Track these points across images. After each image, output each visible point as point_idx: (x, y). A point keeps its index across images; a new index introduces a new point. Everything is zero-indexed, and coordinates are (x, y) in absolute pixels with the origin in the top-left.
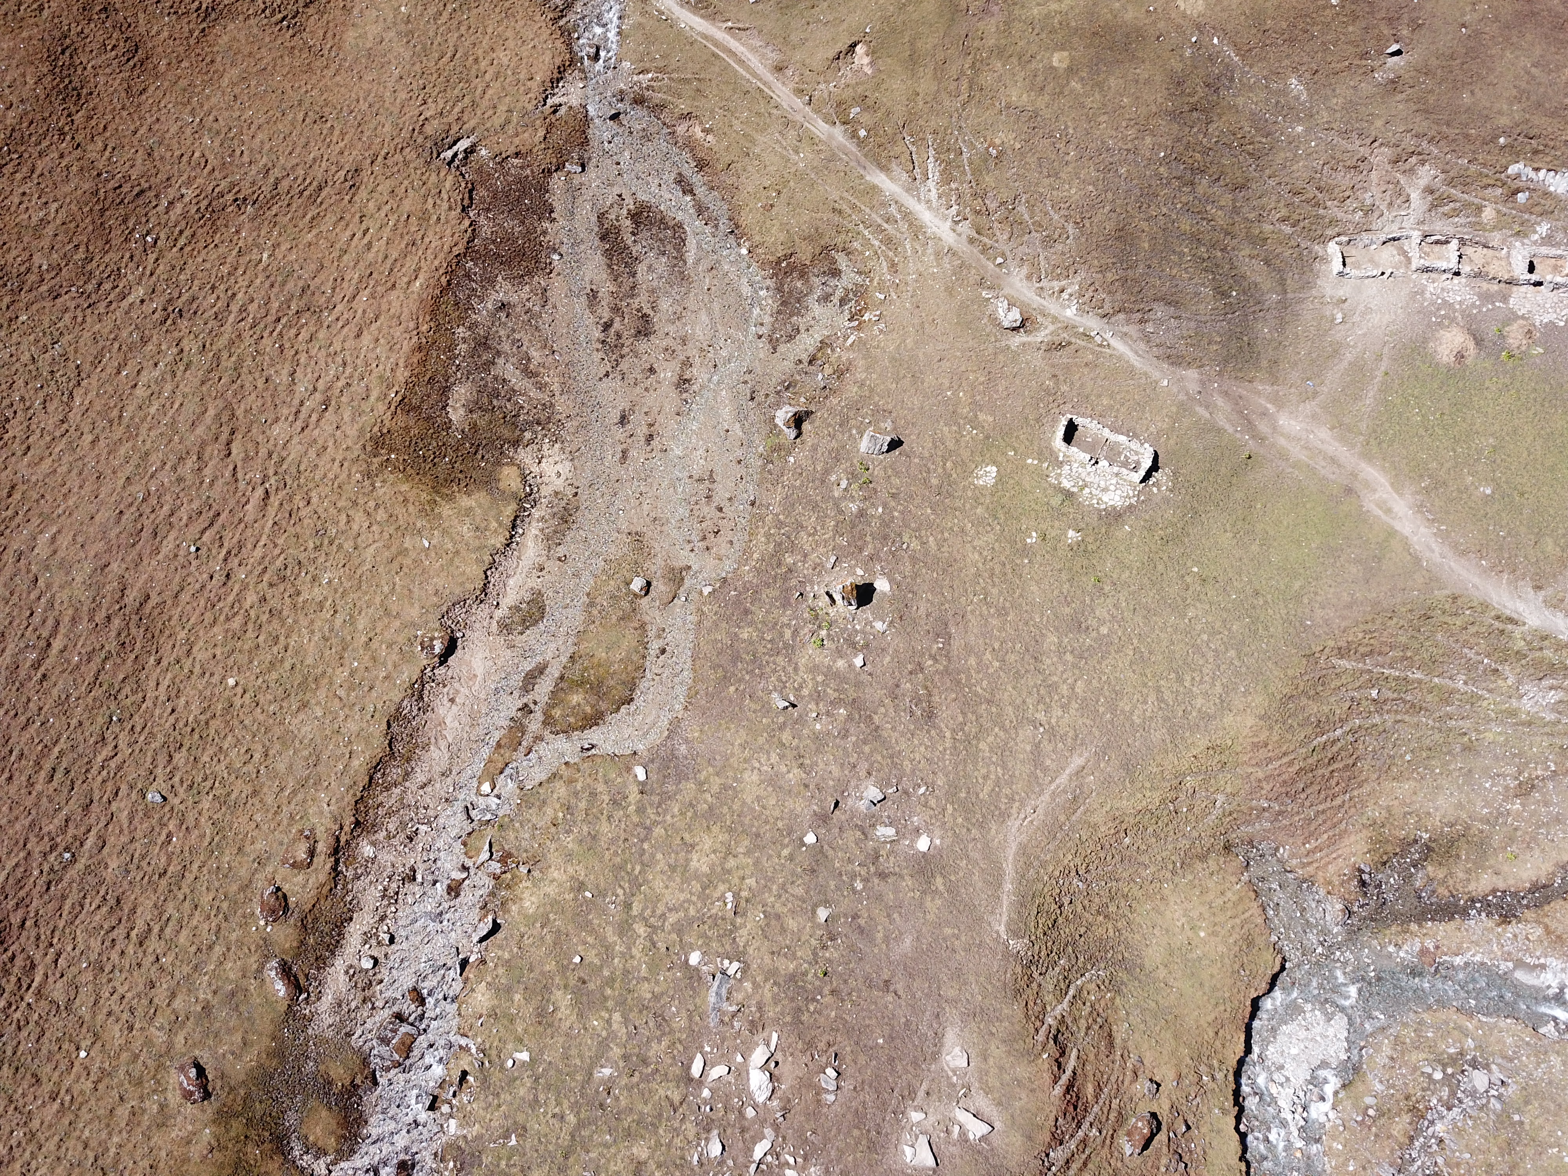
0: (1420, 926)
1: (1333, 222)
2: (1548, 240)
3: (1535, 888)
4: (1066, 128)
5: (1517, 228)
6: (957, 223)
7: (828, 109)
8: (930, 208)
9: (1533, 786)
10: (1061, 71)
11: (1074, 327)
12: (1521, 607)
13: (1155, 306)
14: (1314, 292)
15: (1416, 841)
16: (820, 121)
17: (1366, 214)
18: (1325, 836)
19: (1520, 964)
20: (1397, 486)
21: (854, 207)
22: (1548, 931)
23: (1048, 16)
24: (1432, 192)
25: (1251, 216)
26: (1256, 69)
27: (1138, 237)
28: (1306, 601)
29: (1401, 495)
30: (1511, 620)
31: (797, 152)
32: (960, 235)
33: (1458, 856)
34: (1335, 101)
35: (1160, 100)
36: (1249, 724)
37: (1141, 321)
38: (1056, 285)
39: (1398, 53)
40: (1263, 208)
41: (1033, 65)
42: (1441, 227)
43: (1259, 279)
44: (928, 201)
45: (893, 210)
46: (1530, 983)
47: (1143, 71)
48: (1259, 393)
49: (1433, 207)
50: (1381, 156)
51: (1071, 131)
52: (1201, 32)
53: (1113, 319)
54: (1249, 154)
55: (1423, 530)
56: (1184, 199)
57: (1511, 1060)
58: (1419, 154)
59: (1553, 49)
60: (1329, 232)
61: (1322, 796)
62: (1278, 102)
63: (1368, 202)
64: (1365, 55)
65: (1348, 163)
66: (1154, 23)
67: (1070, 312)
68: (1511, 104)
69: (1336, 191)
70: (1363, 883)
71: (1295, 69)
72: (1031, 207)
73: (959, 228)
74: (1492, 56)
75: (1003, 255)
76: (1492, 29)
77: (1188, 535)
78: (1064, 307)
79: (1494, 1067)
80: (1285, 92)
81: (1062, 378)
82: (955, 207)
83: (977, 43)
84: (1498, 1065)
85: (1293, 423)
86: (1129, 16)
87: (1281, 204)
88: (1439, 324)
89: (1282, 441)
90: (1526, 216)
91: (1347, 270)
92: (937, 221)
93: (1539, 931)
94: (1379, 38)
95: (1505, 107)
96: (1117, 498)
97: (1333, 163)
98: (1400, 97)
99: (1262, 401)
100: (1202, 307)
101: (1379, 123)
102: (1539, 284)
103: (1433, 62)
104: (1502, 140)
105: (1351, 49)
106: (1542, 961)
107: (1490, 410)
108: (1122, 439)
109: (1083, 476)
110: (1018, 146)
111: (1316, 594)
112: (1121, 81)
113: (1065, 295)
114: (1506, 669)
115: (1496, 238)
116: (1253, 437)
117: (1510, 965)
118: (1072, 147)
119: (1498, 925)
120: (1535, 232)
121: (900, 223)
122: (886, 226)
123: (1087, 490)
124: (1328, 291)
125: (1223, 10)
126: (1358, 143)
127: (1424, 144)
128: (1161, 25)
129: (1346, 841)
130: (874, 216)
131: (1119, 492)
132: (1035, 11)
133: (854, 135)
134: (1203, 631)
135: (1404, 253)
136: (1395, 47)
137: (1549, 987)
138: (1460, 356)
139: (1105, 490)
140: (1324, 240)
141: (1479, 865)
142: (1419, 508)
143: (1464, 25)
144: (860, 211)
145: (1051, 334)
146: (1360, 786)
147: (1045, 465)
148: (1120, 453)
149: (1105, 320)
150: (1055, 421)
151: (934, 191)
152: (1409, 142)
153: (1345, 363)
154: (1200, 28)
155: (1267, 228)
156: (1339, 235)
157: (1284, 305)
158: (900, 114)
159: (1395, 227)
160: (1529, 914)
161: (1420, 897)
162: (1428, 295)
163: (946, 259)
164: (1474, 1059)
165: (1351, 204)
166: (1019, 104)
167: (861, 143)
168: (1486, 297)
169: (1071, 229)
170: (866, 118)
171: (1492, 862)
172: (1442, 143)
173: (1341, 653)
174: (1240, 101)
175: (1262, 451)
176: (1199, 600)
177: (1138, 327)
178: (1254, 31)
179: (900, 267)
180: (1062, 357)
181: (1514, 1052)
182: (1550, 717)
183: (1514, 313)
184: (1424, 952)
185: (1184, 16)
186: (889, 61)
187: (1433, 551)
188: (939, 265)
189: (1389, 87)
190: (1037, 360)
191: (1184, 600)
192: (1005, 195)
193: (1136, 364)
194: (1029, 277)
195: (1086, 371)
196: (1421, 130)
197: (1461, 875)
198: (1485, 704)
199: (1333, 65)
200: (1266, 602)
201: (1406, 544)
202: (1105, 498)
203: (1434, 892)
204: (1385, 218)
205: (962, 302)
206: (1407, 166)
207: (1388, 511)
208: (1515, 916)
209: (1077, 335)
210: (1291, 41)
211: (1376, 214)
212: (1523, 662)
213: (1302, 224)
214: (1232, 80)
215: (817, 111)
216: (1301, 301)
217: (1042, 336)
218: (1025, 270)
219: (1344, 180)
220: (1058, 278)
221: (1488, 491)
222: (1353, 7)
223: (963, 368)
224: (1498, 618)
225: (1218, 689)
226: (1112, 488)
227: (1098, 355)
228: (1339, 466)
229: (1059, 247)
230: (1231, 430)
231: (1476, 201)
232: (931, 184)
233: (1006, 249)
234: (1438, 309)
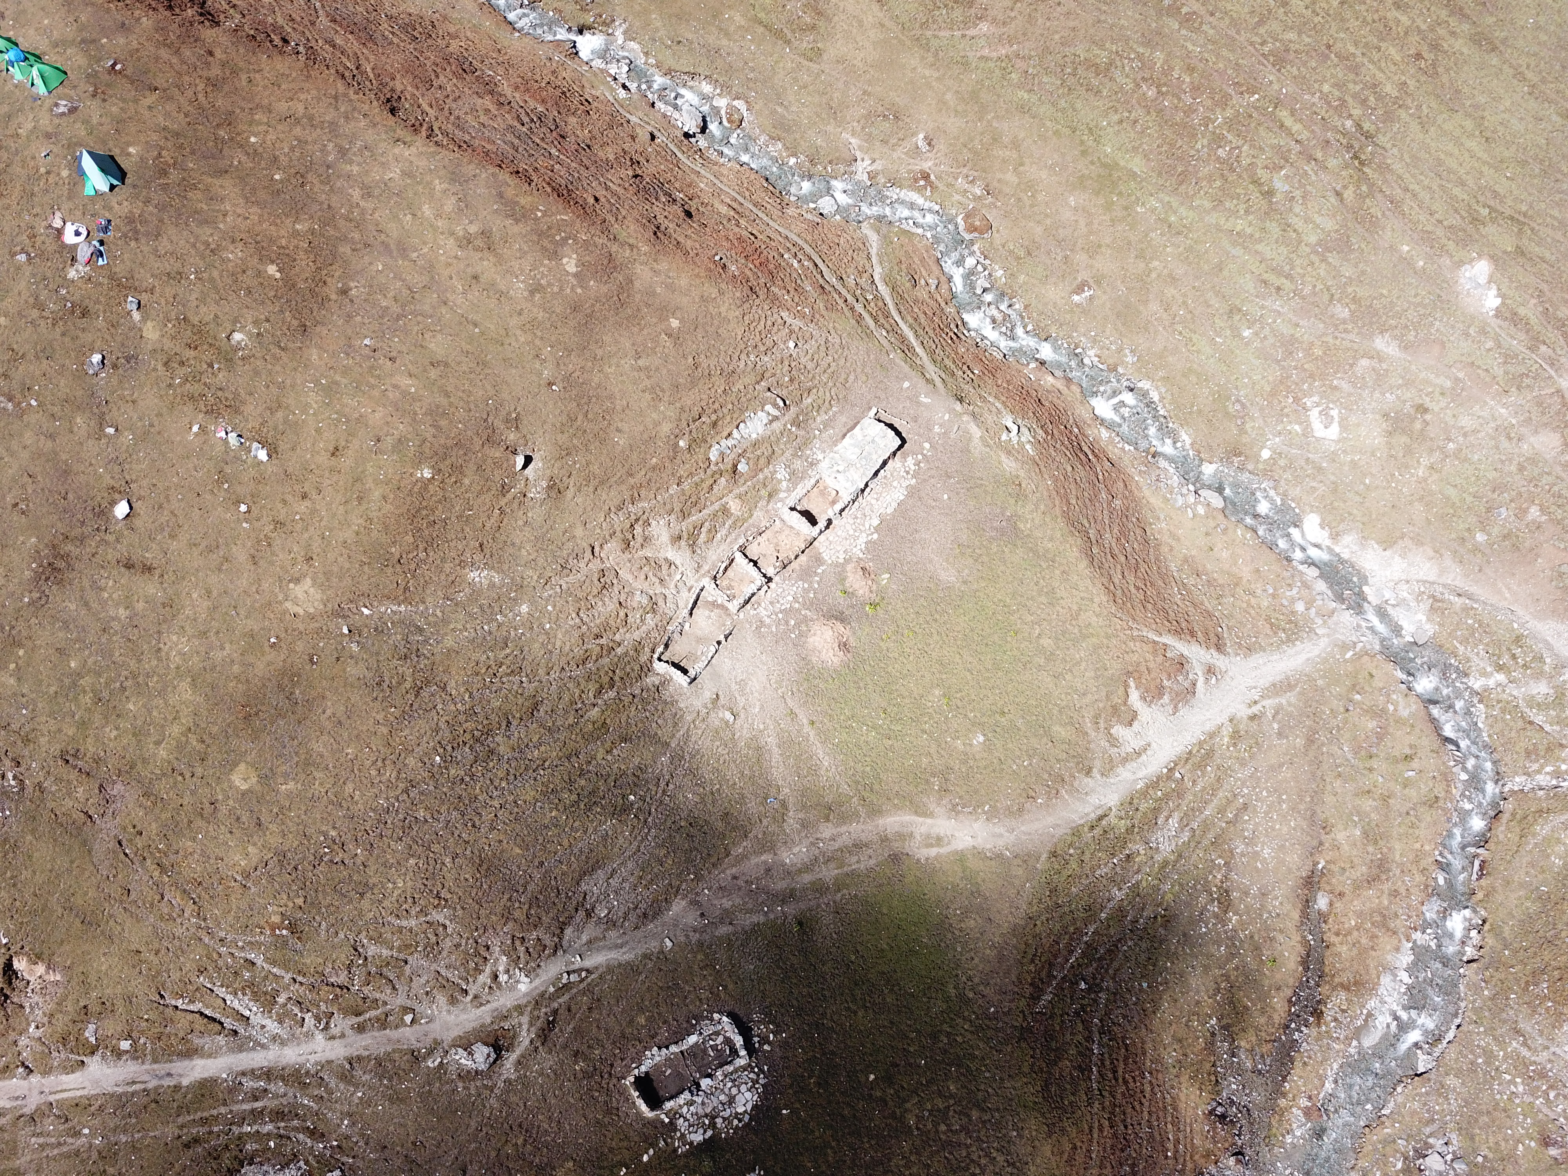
0: (1284, 1095)
1: (638, 647)
2: (795, 477)
3: (1305, 963)
4: (325, 835)
5: (764, 493)
6: (327, 1028)
7: (57, 1058)
8: (283, 1043)
9: (1226, 891)
10: (258, 788)
11: (542, 995)
12: (1094, 800)
13: (584, 887)
14: (689, 718)
15: (1213, 1034)
16: (64, 1078)
17: (654, 611)
18: (1170, 1126)
19: (1358, 1033)
20: (921, 811)
21: (204, 1121)
22: (1346, 988)
23: (180, 747)
24: (680, 538)
25: (571, 720)
26: (429, 600)
27: (502, 851)
28: (971, 995)
29: (931, 815)
30: (1100, 818)
31: (77, 1134)
32: (343, 1036)
33: (1246, 1008)
34: (524, 552)
35: (380, 717)
36: (1049, 1154)
37: (589, 915)
38: (484, 978)
39: (528, 460)
40: (573, 703)
41: (223, 810)
42: (716, 555)
43: (637, 761)
44: (274, 1038)
45: (249, 1084)
46: (1377, 1040)
47: (333, 707)
48: (744, 857)
49: (693, 546)
50: (612, 553)
51: (333, 833)
52: (344, 617)
53: (565, 943)
54: (508, 675)
55: (976, 826)
56: (500, 774)
57: (1433, 1120)
58: (637, 520)
59: (636, 330)
60: (643, 658)
61: (1138, 1107)
62: (481, 607)
63: (645, 601)
64: (504, 489)
65: (595, 592)
66: (291, 651)
67: (524, 985)
68: (656, 408)
69: (612, 622)
70: (1223, 1117)
71: (462, 564)
72: (378, 939)
73: (334, 1031)
74: (599, 386)
75: (406, 1010)
76: (574, 363)
77: (833, 1053)
78: (512, 988)
79: (1431, 1140)
80: (476, 593)
81: (584, 1048)
82: (308, 1016)
83: (140, 842)
84: (1431, 1135)
85: (796, 850)
86: (260, 668)
87: (583, 683)
88: (801, 635)
89: (807, 878)
90: (761, 476)
91: (692, 673)
92: (305, 1048)
93: (1343, 995)
94: (497, 464)
95: (654, 416)
96: (748, 1095)
97: (584, 604)
98: (569, 494)
99: (754, 860)
100: (621, 840)
101: (579, 532)
102: (830, 522)
103: (562, 439)
104: (682, 443)
105: (487, 498)
106: (1365, 1012)
107: (909, 667)
108: (693, 1039)
109: (701, 1112)
110: (300, 901)
111: (970, 979)
112: (325, 738)
113: (503, 978)
114: (1132, 847)
115: (759, 517)
116: (783, 902)
117: (1355, 1043)
118: (350, 846)
119: (1319, 1025)
120: (780, 481)
121: (272, 1087)
122: (258, 1105)
123: (719, 1121)
124: (698, 704)
125: (341, 579)
126: (582, 565)
127: (631, 508)
128: (300, 646)
129: (1182, 1106)
130: (235, 1108)
131: (743, 1088)
132: (163, 753)
133: (118, 1054)
134: (936, 1125)
135: (714, 605)
136: (520, 461)
137: (1388, 1026)
138: (844, 646)
139: (732, 1100)
140: (645, 669)
141: (1263, 997)
142: (954, 810)
143: (550, 384)
144: (216, 1118)
145: (531, 1024)
146: (1144, 1054)
147: (662, 1144)
148: (705, 1051)
149: (560, 953)
150: (623, 1093)
151: (267, 1022)
152: (619, 521)
153: (775, 750)
154: (339, 613)
155: (594, 713)
156: (653, 651)
157: (677, 758)
158: (140, 988)
159: (684, 594)
160: (1325, 989)
161: (1260, 1072)
162: (767, 621)
163: (358, 1073)
164: (1416, 1150)
165: (634, 618)
166: (255, 860)
167: (136, 1054)
168: (806, 574)
169: (438, 916)
170: (111, 1027)
171: (1266, 982)
172: (643, 493)
173: (1035, 998)
174: (449, 642)
175: (803, 906)
176: (905, 1101)
177: (591, 925)
178: (389, 570)
179: (321, 1127)
180: (565, 1031)
181: (1428, 1111)
182: (1186, 836)
183: (837, 565)
184: (1307, 1112)
185: (312, 617)
186: (67, 947)
187: (1001, 835)
188: (356, 1086)
189: (553, 494)
190: (547, 1061)
191: (893, 1116)
192: (343, 955)
193: (629, 957)
194: (453, 1001)
195: (595, 1015)
196: (616, 502)
197: (1263, 1020)
198: (1144, 884)
199: (488, 525)
200: (948, 1035)
201: (979, 853)
202: (741, 1110)
203: (1262, 1056)
204: (670, 597)
205: (420, 1095)
206: (639, 540)
207: (939, 841)
208: (1319, 1002)
209: (553, 997)
210: (430, 544)
211: (661, 602)
212: (1136, 830)
213: (617, 678)
214: (420, 630)
215: (46, 1073)
216: (687, 735)
217: (525, 1038)
218: (442, 999)
219: (607, 607)
220: (478, 970)
221: (981, 739)
222: (448, 462)
223: (493, 1154)
224: (1092, 828)
225: (1000, 1159)
226: (734, 1091)
227: (589, 990)
228: (866, 845)
229: (448, 944)
230: (762, 919)
231: (717, 506)
232: (257, 1019)
233: (400, 1000)
234: (787, 623)
